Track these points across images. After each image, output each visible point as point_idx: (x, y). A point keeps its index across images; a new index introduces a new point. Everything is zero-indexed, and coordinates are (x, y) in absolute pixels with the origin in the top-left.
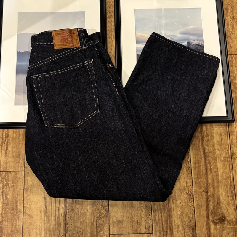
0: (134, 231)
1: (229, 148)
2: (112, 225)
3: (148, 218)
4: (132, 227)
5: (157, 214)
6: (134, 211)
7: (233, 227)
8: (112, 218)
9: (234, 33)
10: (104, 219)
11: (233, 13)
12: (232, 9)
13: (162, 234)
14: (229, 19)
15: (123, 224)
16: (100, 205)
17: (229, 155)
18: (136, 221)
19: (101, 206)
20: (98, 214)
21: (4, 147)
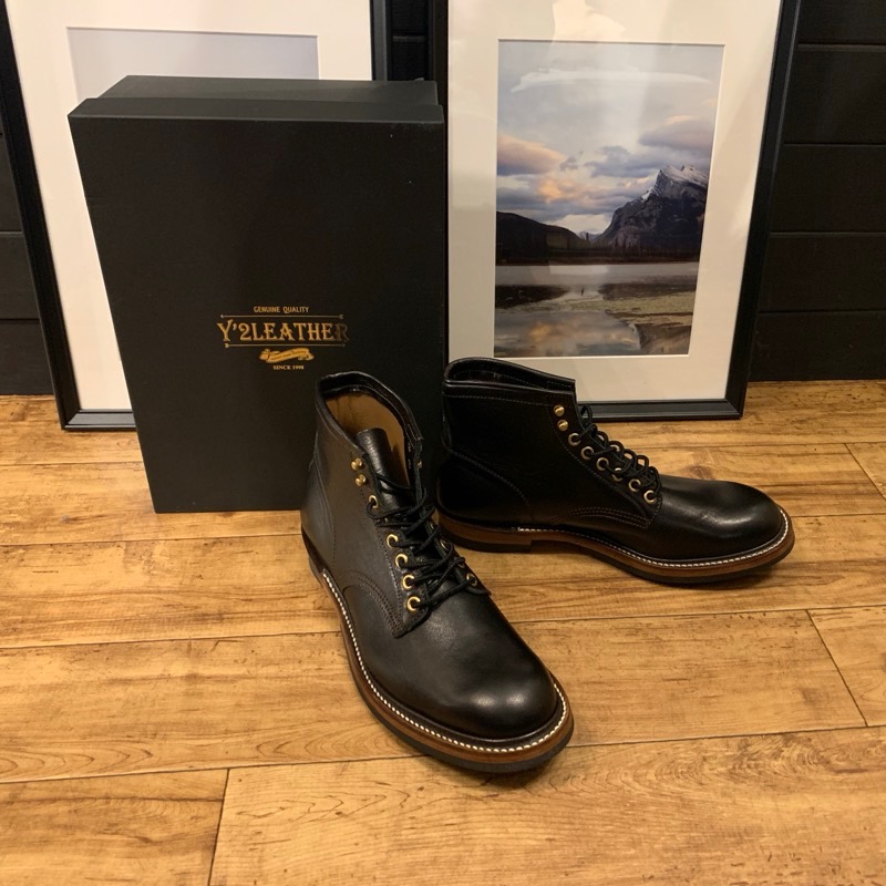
0: (823, 657)
2: (830, 722)
3: (761, 622)
4: (810, 660)
5: (738, 600)
6: (754, 659)
8: (807, 723)
10: (822, 749)
13: (799, 588)
15: (813, 686)
16: (776, 763)
18: (785, 651)
19: (775, 758)
20: (810, 770)
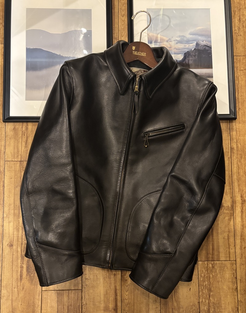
1: (229, 144)
7: (229, 212)
9: (240, 35)
11: (240, 16)
12: (240, 12)
14: (235, 21)
17: (229, 150)
21: (24, 139)
